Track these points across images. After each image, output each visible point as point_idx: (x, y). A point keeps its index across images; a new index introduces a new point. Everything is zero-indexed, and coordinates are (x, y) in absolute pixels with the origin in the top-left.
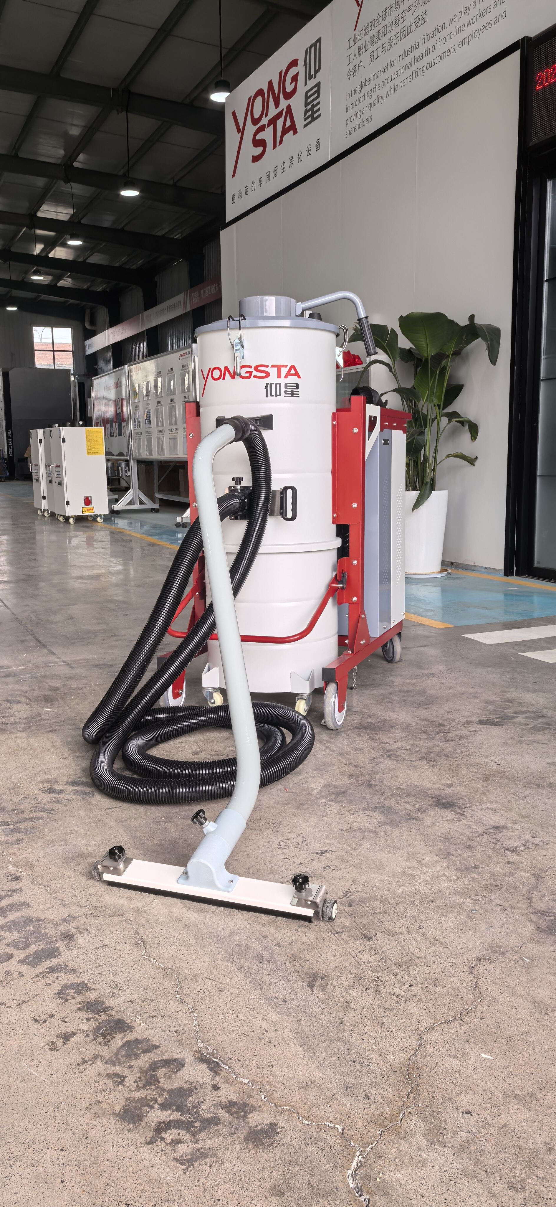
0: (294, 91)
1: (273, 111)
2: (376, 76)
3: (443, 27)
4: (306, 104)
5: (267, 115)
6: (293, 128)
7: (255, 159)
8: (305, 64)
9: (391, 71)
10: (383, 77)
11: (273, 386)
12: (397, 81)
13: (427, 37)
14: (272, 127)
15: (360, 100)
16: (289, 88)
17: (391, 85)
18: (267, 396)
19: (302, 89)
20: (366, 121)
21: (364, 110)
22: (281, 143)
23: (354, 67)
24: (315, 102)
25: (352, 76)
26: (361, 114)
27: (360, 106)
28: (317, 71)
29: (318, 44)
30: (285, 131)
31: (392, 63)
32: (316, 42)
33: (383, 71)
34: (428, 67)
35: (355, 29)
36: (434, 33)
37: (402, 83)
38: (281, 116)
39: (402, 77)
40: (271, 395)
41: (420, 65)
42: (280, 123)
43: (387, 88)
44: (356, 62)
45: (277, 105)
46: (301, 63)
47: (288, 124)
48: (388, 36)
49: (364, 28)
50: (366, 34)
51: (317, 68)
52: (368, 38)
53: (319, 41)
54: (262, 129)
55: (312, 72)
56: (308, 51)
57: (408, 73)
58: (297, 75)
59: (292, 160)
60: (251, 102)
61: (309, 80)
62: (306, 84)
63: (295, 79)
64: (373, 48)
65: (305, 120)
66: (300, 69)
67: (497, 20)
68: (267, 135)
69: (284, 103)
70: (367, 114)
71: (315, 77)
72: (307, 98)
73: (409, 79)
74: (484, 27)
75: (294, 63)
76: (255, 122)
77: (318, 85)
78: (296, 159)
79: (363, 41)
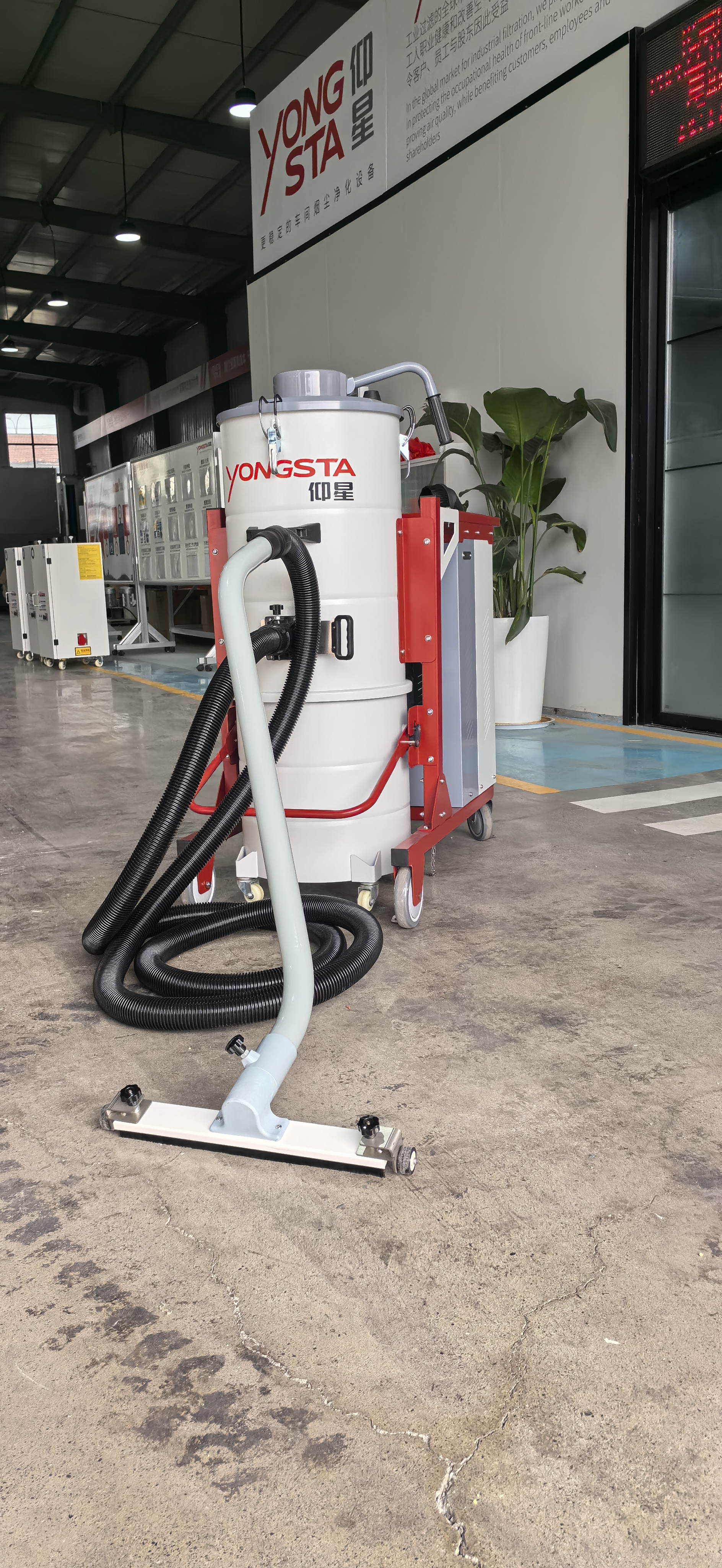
0: (339, 102)
1: (312, 129)
2: (445, 80)
3: (528, 17)
4: (355, 119)
5: (304, 134)
6: (338, 150)
7: (291, 191)
8: (352, 67)
9: (463, 76)
10: (454, 82)
11: (320, 486)
12: (471, 88)
13: (507, 31)
14: (311, 148)
15: (424, 113)
16: (332, 98)
17: (463, 93)
18: (312, 500)
19: (348, 100)
20: (433, 140)
21: (430, 126)
22: (323, 169)
23: (416, 70)
24: (366, 116)
25: (413, 81)
26: (426, 131)
27: (425, 121)
28: (367, 76)
29: (368, 41)
30: (328, 154)
31: (465, 64)
32: (366, 39)
33: (454, 74)
34: (511, 68)
35: (416, 21)
36: (518, 25)
37: (479, 90)
38: (322, 135)
39: (479, 82)
40: (317, 498)
41: (500, 67)
42: (321, 143)
43: (459, 97)
44: (418, 63)
45: (317, 121)
46: (346, 65)
47: (332, 144)
48: (460, 29)
49: (428, 19)
50: (430, 27)
51: (368, 72)
52: (433, 32)
53: (370, 36)
54: (298, 151)
55: (362, 77)
56: (355, 50)
57: (486, 76)
58: (342, 80)
59: (338, 191)
60: (283, 118)
61: (358, 86)
62: (354, 93)
63: (339, 86)
64: (440, 45)
65: (354, 139)
66: (346, 73)
67: (598, 6)
68: (304, 159)
69: (325, 119)
70: (433, 132)
71: (365, 83)
72: (355, 110)
73: (486, 85)
74: (582, 17)
75: (338, 66)
76: (289, 142)
77: (370, 93)
78: (343, 190)
79: (427, 36)
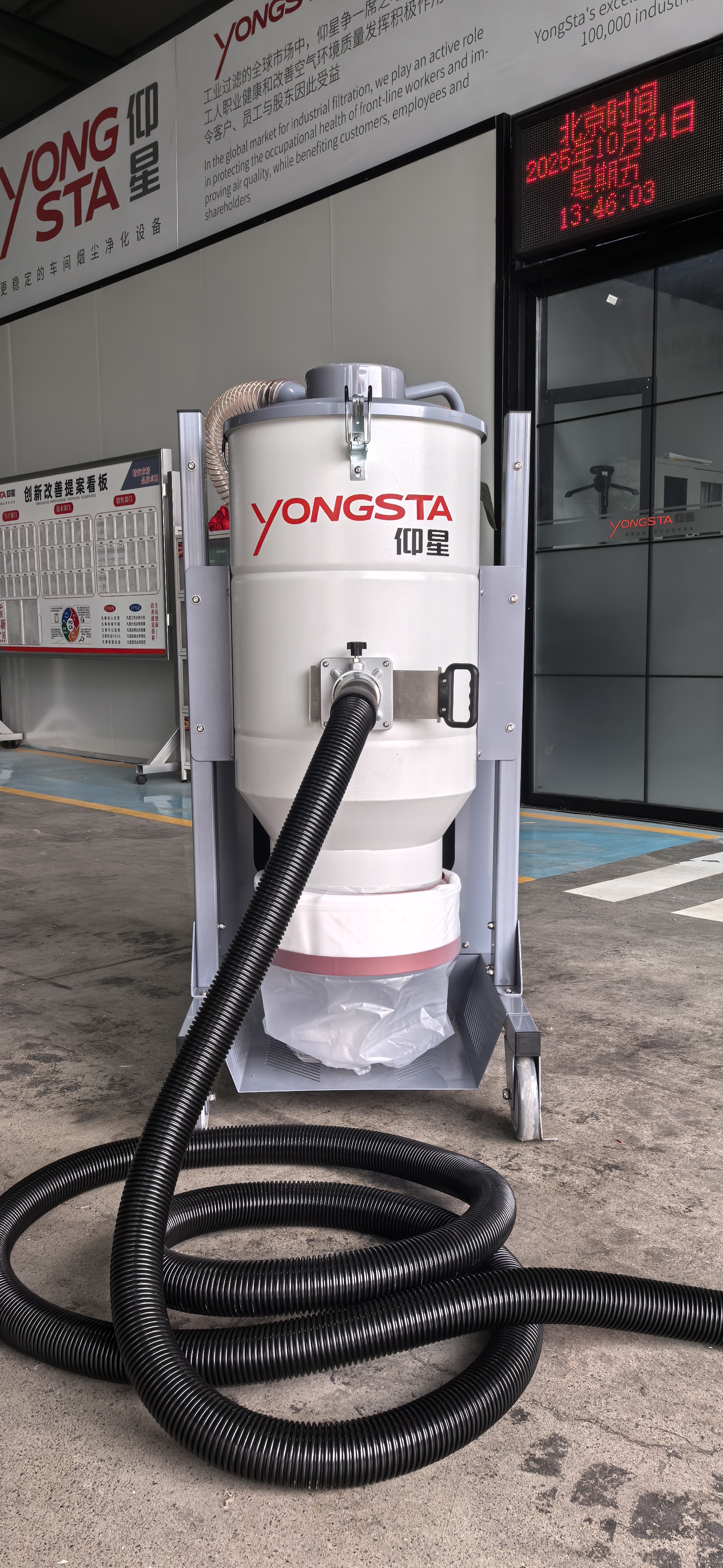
0: (111, 151)
1: (73, 174)
2: (257, 142)
3: (366, 89)
4: (134, 170)
5: (62, 178)
6: (111, 200)
7: (42, 237)
8: (130, 115)
9: (280, 140)
10: (267, 145)
12: (292, 153)
13: (339, 100)
14: (72, 195)
15: (228, 173)
16: (102, 145)
17: (282, 157)
19: (124, 149)
20: (240, 201)
21: (237, 186)
22: (89, 217)
23: (217, 129)
24: (150, 169)
25: (213, 139)
26: (231, 191)
27: (231, 180)
28: (150, 128)
29: (152, 92)
30: (96, 203)
31: (283, 129)
32: (148, 89)
33: (267, 137)
34: (344, 138)
35: (217, 78)
36: (351, 96)
37: (302, 157)
38: (89, 182)
39: (301, 148)
41: (331, 135)
43: (275, 160)
44: (222, 121)
45: (81, 165)
46: (122, 112)
47: (102, 192)
48: (275, 91)
49: (233, 78)
50: (236, 86)
52: (240, 91)
53: (154, 86)
54: (55, 196)
55: (143, 127)
56: (134, 99)
57: (310, 144)
58: (116, 128)
59: (110, 243)
60: (33, 160)
61: (138, 137)
62: (132, 142)
63: (112, 134)
64: (248, 106)
65: (133, 191)
66: (122, 121)
67: (454, 88)
68: (65, 205)
69: (92, 166)
70: (242, 192)
71: (148, 134)
72: (134, 160)
73: (312, 153)
74: (436, 95)
75: (111, 112)
76: (40, 185)
77: (155, 145)
78: (117, 243)
79: (232, 95)
